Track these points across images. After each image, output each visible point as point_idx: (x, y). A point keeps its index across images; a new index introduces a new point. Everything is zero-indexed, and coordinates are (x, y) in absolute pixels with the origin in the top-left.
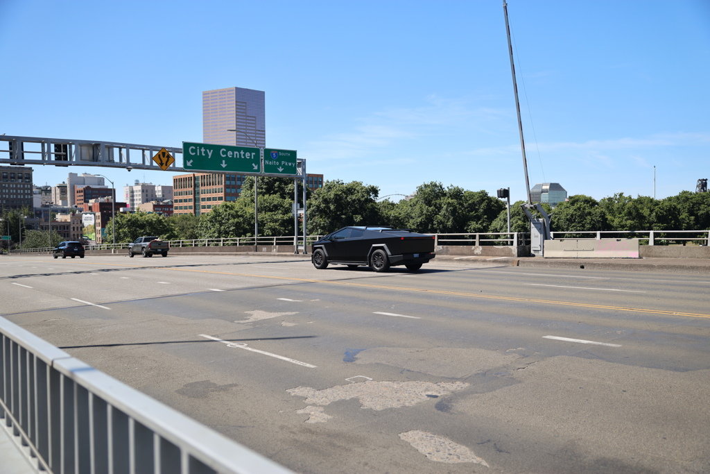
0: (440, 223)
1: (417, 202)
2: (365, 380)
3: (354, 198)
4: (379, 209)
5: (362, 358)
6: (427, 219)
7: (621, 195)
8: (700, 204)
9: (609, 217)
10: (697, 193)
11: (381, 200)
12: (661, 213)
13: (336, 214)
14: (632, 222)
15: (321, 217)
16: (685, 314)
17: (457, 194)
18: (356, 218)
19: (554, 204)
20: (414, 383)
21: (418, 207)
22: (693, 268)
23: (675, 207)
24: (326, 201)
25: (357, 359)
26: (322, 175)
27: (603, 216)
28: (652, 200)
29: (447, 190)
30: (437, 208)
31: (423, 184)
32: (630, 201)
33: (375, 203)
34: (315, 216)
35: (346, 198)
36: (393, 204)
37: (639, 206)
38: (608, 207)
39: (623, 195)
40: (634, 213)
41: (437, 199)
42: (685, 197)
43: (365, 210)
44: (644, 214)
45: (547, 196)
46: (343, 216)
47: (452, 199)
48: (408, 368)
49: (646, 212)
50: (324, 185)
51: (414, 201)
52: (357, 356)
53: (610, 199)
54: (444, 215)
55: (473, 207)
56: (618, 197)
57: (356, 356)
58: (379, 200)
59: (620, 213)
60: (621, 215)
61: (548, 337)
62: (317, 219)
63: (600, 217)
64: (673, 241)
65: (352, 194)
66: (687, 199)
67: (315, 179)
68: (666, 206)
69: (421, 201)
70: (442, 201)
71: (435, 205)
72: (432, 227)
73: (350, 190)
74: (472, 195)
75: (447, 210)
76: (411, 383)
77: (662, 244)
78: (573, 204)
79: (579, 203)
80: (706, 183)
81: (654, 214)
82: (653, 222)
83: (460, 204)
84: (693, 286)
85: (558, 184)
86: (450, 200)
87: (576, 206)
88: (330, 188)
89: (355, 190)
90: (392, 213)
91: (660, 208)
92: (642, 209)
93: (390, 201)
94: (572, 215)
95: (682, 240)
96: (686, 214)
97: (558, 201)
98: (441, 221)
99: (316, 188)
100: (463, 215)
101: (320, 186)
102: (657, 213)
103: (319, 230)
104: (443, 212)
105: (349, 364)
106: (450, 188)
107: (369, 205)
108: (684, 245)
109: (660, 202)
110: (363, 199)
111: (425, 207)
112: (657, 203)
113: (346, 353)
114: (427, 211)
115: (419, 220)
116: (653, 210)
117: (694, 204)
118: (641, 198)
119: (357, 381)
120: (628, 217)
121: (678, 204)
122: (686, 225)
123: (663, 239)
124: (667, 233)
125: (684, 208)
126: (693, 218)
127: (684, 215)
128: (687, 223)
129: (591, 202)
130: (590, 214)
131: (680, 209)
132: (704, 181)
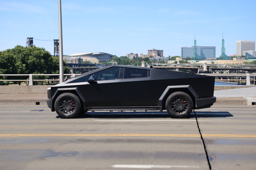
8: (29, 55)
10: (26, 47)
12: (2, 61)
23: (12, 57)
64: (12, 81)
66: (20, 51)
68: (6, 56)
77: (4, 84)
80: (32, 41)
95: (18, 80)
96: (20, 62)
108: (20, 85)
117: (25, 55)
121: (14, 54)
123: (5, 81)
124: (8, 76)
125: (18, 58)
126: (24, 65)
127: (18, 63)
128: (21, 69)
131: (15, 58)
132: (31, 39)
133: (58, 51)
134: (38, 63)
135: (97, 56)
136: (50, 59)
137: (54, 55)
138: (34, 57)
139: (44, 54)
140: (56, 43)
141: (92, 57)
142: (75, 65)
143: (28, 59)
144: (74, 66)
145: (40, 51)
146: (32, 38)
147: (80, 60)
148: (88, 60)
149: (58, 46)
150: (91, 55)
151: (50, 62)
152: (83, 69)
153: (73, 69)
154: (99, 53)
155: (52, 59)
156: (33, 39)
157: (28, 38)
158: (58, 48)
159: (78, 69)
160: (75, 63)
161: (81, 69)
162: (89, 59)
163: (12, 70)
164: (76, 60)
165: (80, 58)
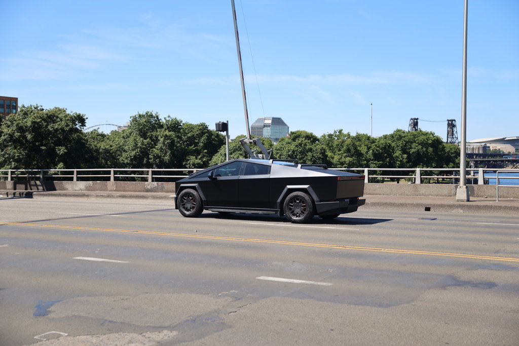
0: (157, 157)
1: (130, 134)
2: (59, 336)
3: (56, 127)
4: (87, 141)
5: (57, 311)
6: (141, 152)
7: (340, 131)
8: (412, 143)
9: (329, 154)
10: (409, 132)
11: (90, 130)
12: (377, 150)
13: (34, 145)
14: (351, 159)
15: (15, 148)
16: (392, 251)
17: (175, 126)
18: (59, 150)
19: (276, 140)
20: (117, 335)
21: (131, 139)
22: (402, 205)
23: (390, 145)
24: (21, 129)
25: (50, 312)
26: (17, 99)
27: (323, 152)
28: (369, 138)
29: (164, 121)
30: (153, 140)
31: (137, 114)
32: (349, 138)
33: (82, 133)
34: (7, 146)
35: (47, 126)
36: (103, 136)
37: (357, 143)
38: (328, 144)
39: (343, 132)
40: (353, 151)
41: (153, 131)
42: (398, 136)
43: (70, 142)
44: (362, 152)
45: (270, 131)
46: (43, 148)
47: (169, 131)
48: (110, 319)
49: (363, 149)
50: (19, 110)
51: (128, 132)
52: (52, 309)
53: (330, 136)
54: (161, 148)
55: (192, 140)
56: (338, 133)
57: (50, 309)
58: (87, 130)
59: (340, 150)
60: (340, 152)
61: (262, 278)
62: (10, 150)
63: (320, 153)
64: (388, 178)
65: (54, 122)
66: (400, 138)
67: (7, 103)
68: (382, 144)
69: (135, 133)
70: (158, 133)
71: (151, 138)
72: (148, 161)
73: (51, 117)
74: (191, 127)
75: (164, 143)
76: (113, 336)
77: (378, 181)
78: (294, 140)
79: (300, 139)
80: (417, 122)
81: (371, 151)
82: (370, 160)
83: (178, 137)
84: (401, 223)
85: (279, 119)
86: (167, 133)
87: (298, 142)
88: (26, 114)
89: (57, 117)
90: (102, 146)
91: (376, 145)
92: (360, 146)
93: (100, 131)
94: (293, 151)
95: (395, 177)
96: (400, 152)
97: (280, 137)
98: (158, 155)
99: (8, 114)
100: (182, 149)
101: (14, 111)
102: (373, 151)
103: (13, 163)
104: (159, 145)
105: (41, 319)
106: (168, 119)
107: (75, 136)
108: (398, 183)
109: (376, 140)
110: (67, 129)
111: (140, 140)
112: (374, 141)
113: (38, 306)
114: (143, 144)
115: (133, 153)
116: (370, 147)
117: (407, 142)
118: (360, 135)
119: (48, 338)
120: (347, 154)
121: (393, 142)
122: (399, 163)
123: (379, 177)
124: (383, 171)
125: (397, 146)
126: (405, 156)
127: (398, 153)
128: (401, 161)
129: (312, 139)
130: (310, 150)
131: (394, 147)
132: (416, 121)
133: (453, 136)
134: (424, 152)
135: (512, 142)
136: (441, 147)
137: (446, 141)
138: (419, 145)
139: (434, 141)
140: (451, 125)
141: (504, 144)
142: (478, 155)
143: (411, 148)
144: (476, 157)
145: (428, 136)
146: (417, 119)
147: (485, 148)
148: (497, 148)
149: (453, 129)
150: (503, 141)
151: (441, 151)
152: (490, 161)
153: (474, 161)
154: (516, 138)
155: (445, 148)
156: (418, 121)
157: (412, 119)
158: (453, 131)
159: (482, 162)
160: (477, 152)
161: (486, 161)
162: (499, 146)
163: (389, 162)
164: (479, 148)
165: (485, 144)
